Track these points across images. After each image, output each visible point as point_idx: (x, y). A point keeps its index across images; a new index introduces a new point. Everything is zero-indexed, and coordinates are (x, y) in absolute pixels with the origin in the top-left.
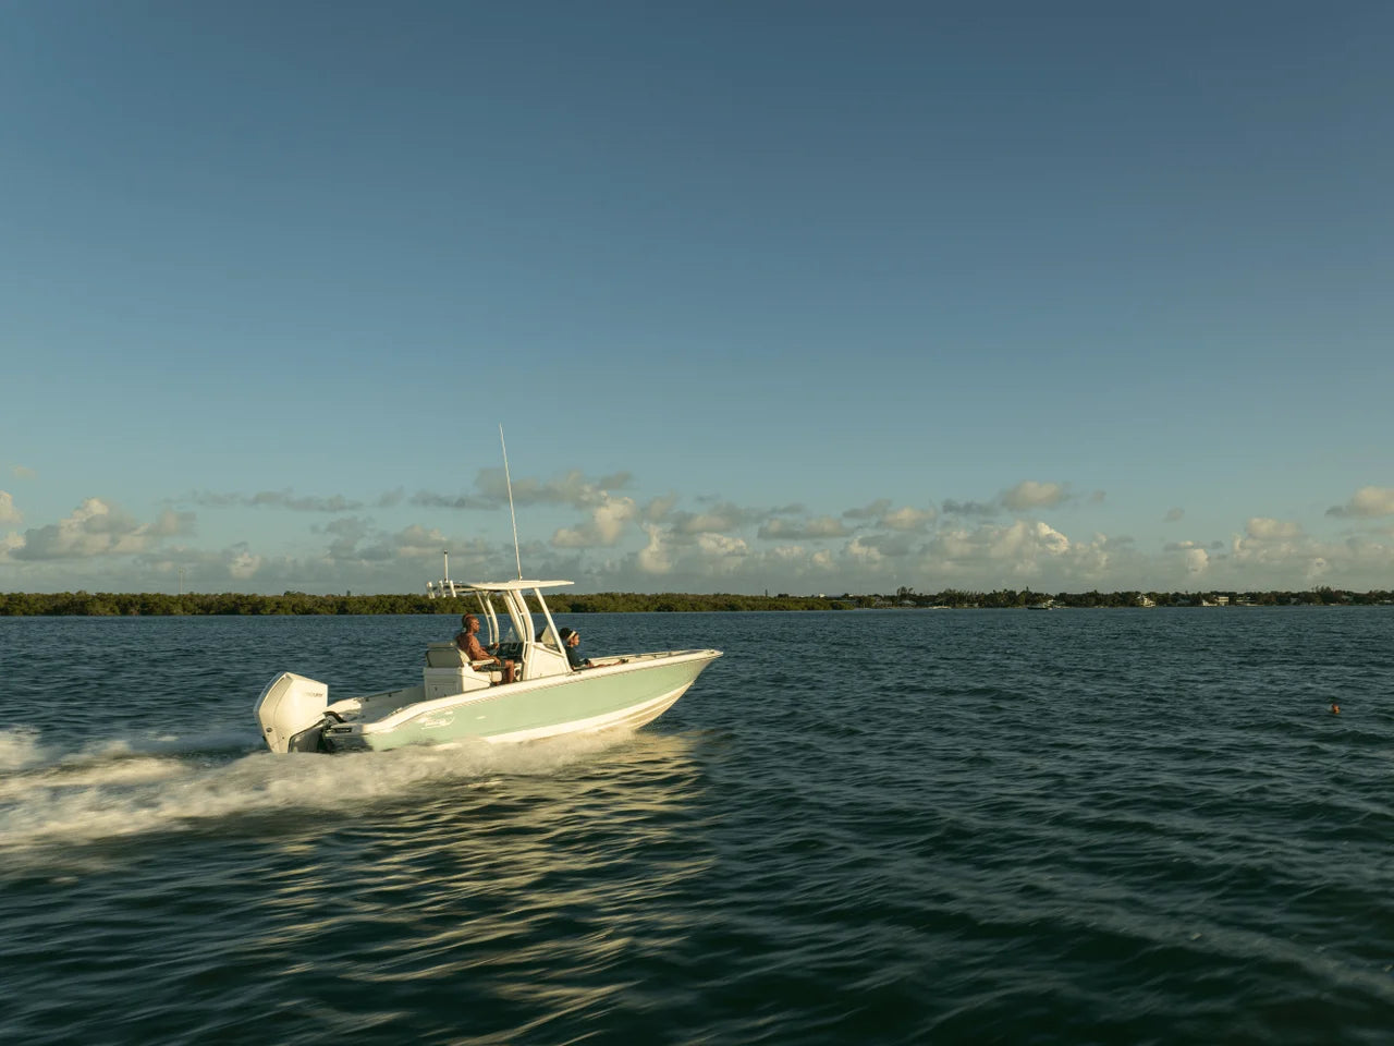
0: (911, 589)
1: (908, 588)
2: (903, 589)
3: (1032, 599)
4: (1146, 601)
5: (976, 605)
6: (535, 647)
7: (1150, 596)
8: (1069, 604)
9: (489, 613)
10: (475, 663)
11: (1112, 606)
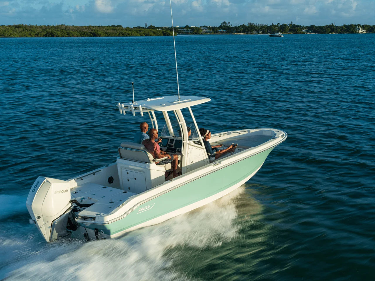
0: (229, 23)
1: (227, 22)
2: (225, 23)
3: (294, 29)
4: (361, 30)
5: (261, 32)
6: (188, 144)
7: (363, 27)
8: (315, 32)
9: (153, 118)
10: (158, 160)
11: (340, 33)
